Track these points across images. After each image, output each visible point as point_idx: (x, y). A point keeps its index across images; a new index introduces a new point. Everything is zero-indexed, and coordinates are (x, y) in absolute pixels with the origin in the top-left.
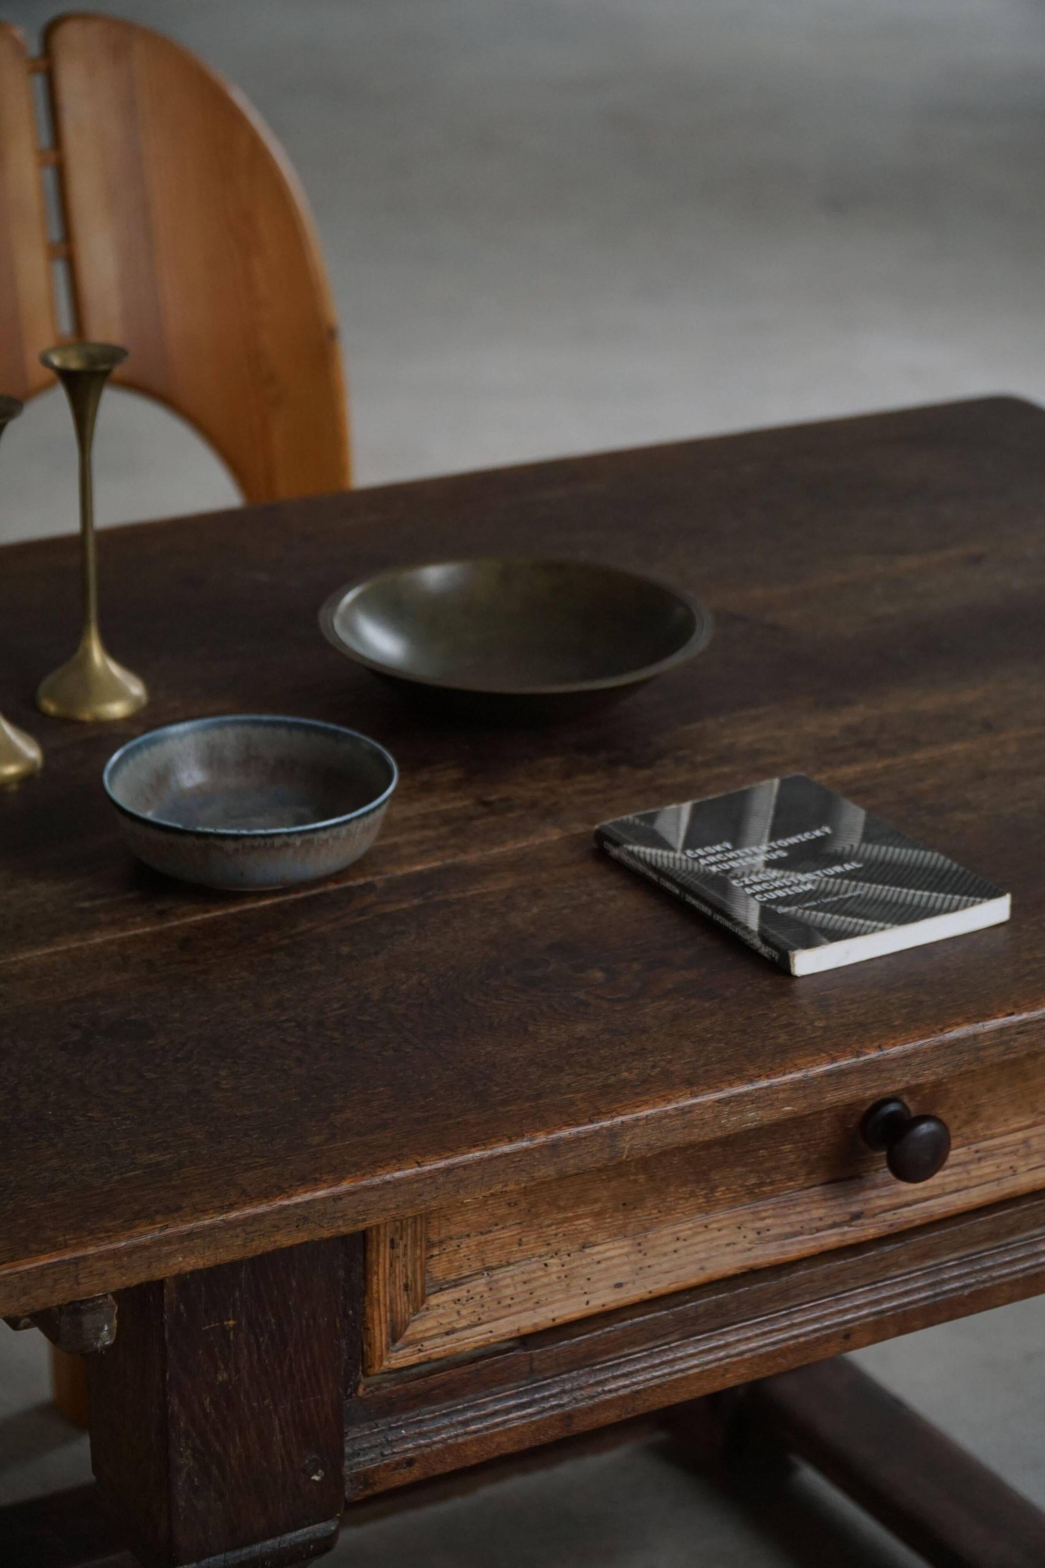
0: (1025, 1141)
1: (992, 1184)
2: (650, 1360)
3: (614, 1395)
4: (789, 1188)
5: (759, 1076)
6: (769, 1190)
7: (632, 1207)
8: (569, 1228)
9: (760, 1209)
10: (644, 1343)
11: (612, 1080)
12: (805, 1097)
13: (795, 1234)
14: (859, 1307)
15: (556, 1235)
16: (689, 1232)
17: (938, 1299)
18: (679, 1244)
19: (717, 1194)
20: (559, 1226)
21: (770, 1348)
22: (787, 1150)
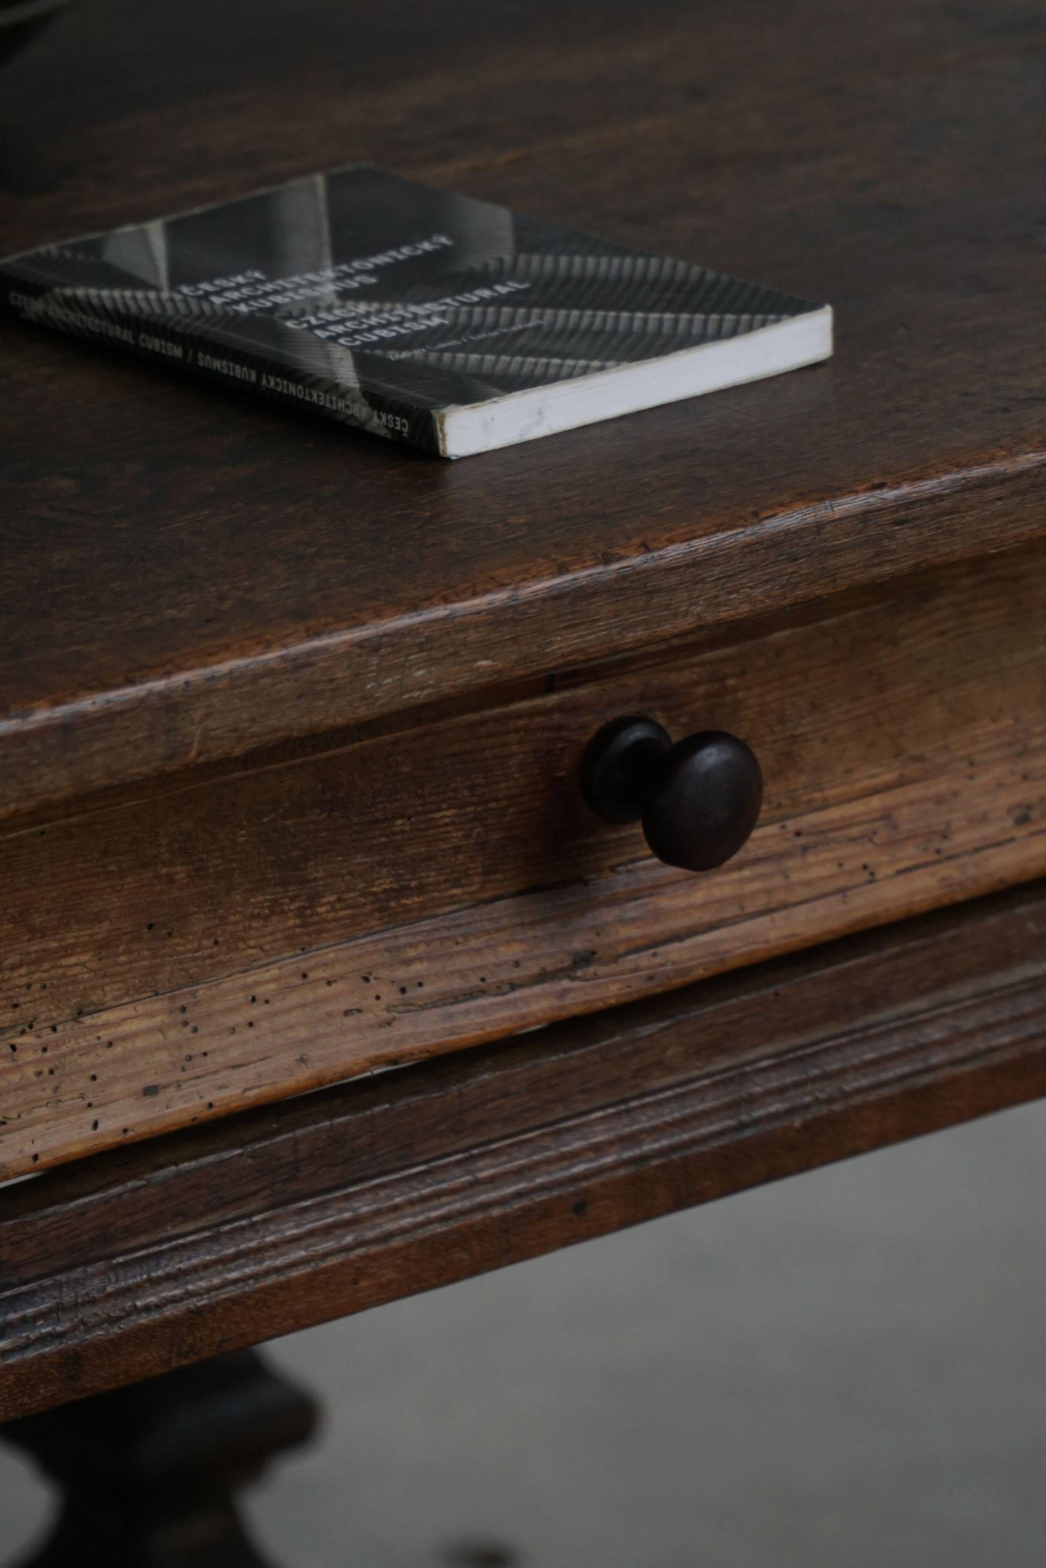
0: (886, 815)
1: (832, 899)
2: (217, 1248)
3: (155, 1316)
4: (452, 900)
5: (428, 598)
6: (417, 903)
7: (164, 932)
8: (53, 972)
9: (402, 941)
10: (202, 1214)
11: (149, 621)
12: (515, 640)
13: (470, 995)
14: (598, 1149)
15: (29, 986)
16: (273, 986)
17: (747, 1133)
18: (255, 1012)
19: (321, 910)
20: (33, 968)
21: (439, 1229)
22: (447, 820)
